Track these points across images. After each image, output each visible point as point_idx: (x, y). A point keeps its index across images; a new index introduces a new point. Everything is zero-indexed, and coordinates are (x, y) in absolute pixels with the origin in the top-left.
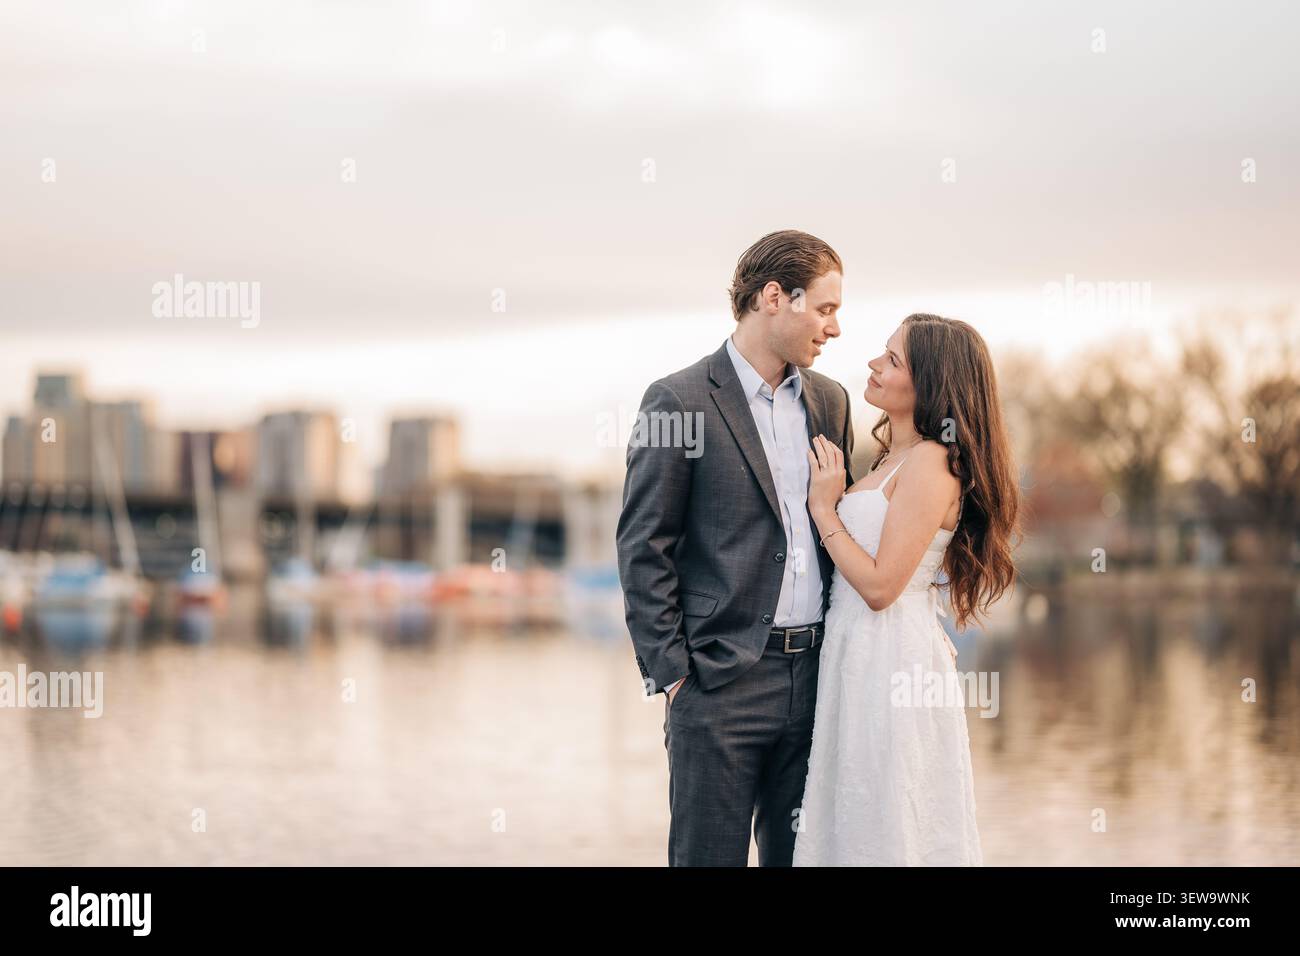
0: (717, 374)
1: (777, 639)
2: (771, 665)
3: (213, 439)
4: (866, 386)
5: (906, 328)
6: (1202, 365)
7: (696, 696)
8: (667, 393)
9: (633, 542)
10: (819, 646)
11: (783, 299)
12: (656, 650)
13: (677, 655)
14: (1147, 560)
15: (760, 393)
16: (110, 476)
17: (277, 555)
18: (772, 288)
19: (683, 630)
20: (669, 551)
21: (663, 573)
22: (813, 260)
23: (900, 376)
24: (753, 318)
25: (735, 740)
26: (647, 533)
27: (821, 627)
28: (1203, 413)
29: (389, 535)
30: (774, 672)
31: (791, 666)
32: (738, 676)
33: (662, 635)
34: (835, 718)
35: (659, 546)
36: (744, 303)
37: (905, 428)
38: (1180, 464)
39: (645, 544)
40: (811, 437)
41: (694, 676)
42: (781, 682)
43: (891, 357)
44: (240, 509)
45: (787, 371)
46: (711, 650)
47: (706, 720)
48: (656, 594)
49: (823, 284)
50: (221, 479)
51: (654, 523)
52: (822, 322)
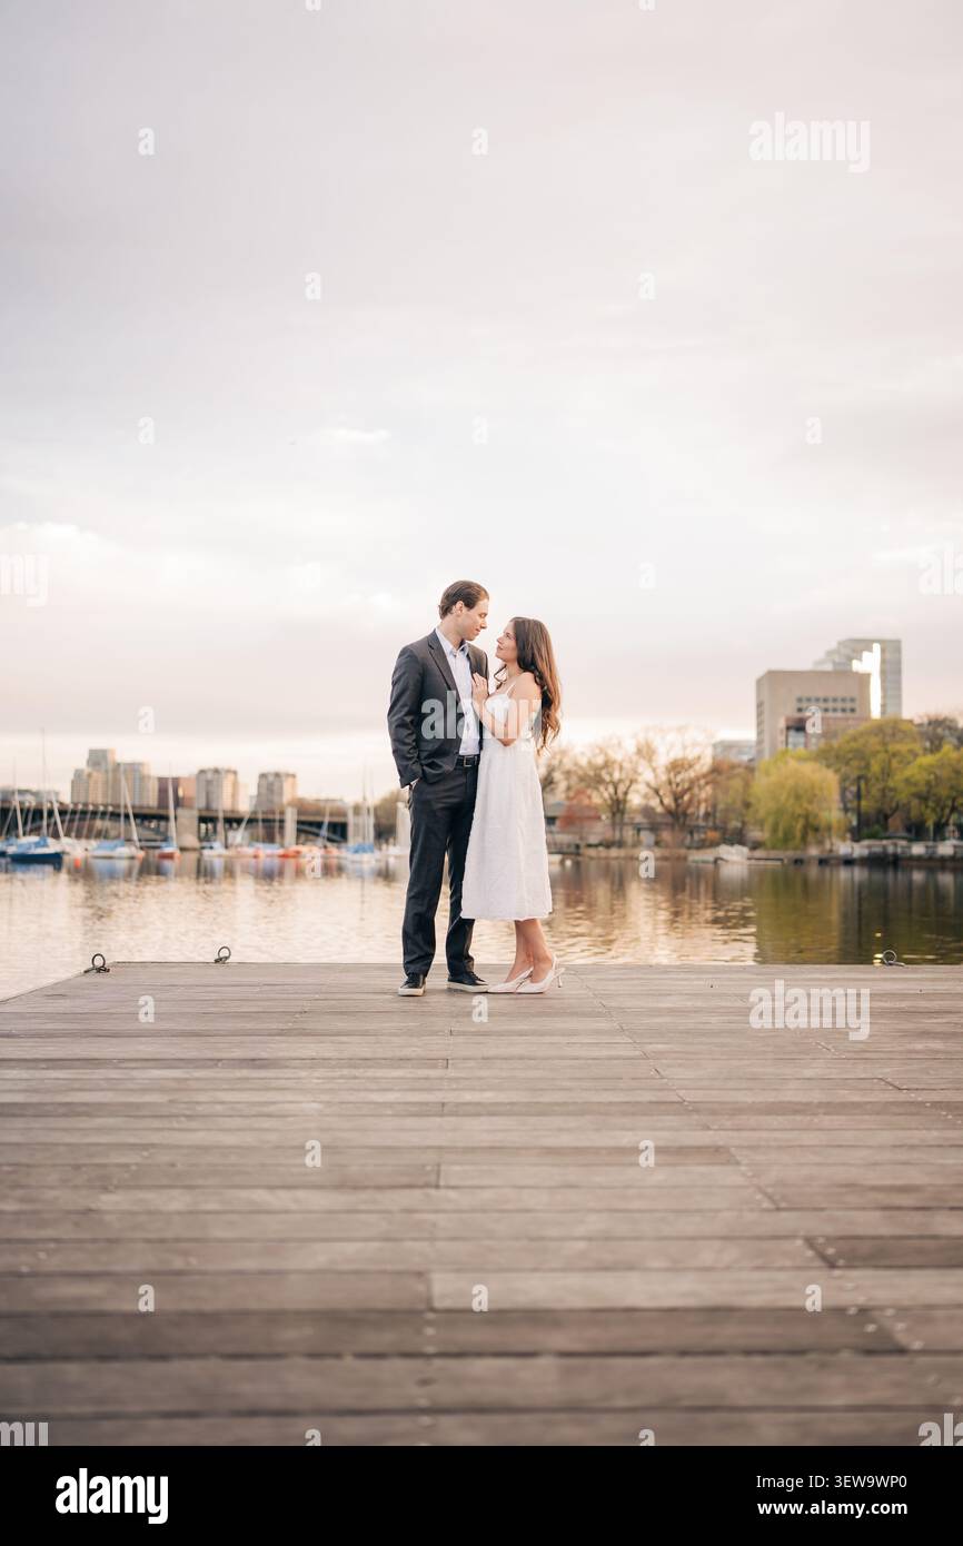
0: (432, 642)
1: (461, 760)
2: (457, 772)
3: (176, 782)
4: (496, 651)
5: (512, 623)
6: (646, 752)
7: (424, 786)
8: (411, 651)
9: (396, 718)
10: (478, 764)
11: (465, 609)
12: (407, 766)
13: (417, 768)
14: (620, 844)
15: (451, 652)
16: (127, 800)
17: (205, 838)
18: (460, 604)
19: (418, 757)
20: (412, 722)
21: (409, 732)
22: (479, 593)
23: (511, 643)
24: (449, 617)
25: (441, 805)
26: (403, 713)
27: (479, 756)
28: (647, 775)
29: (260, 829)
30: (460, 775)
31: (466, 773)
32: (443, 777)
33: (410, 759)
34: (486, 796)
35: (408, 719)
36: (445, 610)
37: (515, 667)
38: (635, 800)
39: (401, 719)
40: (472, 673)
41: (424, 778)
42: (462, 780)
43: (507, 635)
44: (188, 817)
45: (462, 643)
46: (431, 765)
47: (429, 797)
48: (407, 741)
49: (481, 605)
50: (178, 803)
51: (406, 709)
52: (480, 621)
